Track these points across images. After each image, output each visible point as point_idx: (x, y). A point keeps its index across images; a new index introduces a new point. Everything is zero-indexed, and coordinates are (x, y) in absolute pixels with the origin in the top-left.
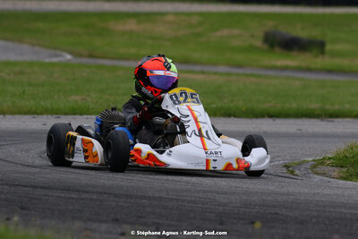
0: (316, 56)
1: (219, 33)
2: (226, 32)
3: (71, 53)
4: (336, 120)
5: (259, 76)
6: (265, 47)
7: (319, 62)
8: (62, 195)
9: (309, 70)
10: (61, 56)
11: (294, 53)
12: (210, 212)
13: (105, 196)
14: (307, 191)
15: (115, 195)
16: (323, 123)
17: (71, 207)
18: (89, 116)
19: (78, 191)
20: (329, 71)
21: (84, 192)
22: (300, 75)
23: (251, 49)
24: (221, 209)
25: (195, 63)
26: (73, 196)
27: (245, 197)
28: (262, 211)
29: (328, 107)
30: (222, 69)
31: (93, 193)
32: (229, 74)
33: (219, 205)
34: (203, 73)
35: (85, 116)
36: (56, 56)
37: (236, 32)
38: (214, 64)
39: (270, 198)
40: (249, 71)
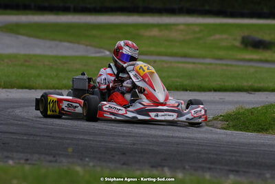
1: (212, 38)
5: (231, 65)
23: (233, 48)
25: (191, 57)
30: (208, 61)
34: (194, 63)
38: (204, 57)
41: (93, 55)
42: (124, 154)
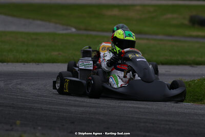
1: (165, 17)
2: (169, 16)
5: (179, 41)
6: (190, 24)
10: (69, 29)
25: (145, 34)
34: (147, 39)
37: (175, 16)
41: (61, 32)
42: (73, 123)
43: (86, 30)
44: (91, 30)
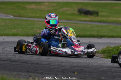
0: (95, 17)
2: (65, 9)
3: (12, 15)
4: (102, 38)
6: (79, 14)
7: (97, 19)
8: (10, 63)
9: (93, 21)
10: (9, 16)
11: (88, 16)
12: (60, 69)
13: (24, 63)
14: (92, 62)
15: (28, 63)
16: (98, 39)
17: (12, 67)
18: (19, 37)
19: (15, 62)
20: (100, 22)
21: (17, 62)
22: (90, 23)
23: (73, 14)
24: (63, 68)
26: (13, 63)
27: (71, 64)
28: (77, 69)
29: (99, 34)
31: (20, 62)
32: (66, 23)
33: (63, 67)
35: (18, 37)
36: (8, 16)
37: (69, 8)
39: (79, 64)
40: (73, 22)
41: (5, 18)
43: (19, 16)
44: (22, 17)
